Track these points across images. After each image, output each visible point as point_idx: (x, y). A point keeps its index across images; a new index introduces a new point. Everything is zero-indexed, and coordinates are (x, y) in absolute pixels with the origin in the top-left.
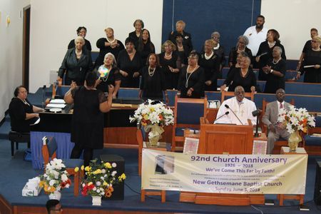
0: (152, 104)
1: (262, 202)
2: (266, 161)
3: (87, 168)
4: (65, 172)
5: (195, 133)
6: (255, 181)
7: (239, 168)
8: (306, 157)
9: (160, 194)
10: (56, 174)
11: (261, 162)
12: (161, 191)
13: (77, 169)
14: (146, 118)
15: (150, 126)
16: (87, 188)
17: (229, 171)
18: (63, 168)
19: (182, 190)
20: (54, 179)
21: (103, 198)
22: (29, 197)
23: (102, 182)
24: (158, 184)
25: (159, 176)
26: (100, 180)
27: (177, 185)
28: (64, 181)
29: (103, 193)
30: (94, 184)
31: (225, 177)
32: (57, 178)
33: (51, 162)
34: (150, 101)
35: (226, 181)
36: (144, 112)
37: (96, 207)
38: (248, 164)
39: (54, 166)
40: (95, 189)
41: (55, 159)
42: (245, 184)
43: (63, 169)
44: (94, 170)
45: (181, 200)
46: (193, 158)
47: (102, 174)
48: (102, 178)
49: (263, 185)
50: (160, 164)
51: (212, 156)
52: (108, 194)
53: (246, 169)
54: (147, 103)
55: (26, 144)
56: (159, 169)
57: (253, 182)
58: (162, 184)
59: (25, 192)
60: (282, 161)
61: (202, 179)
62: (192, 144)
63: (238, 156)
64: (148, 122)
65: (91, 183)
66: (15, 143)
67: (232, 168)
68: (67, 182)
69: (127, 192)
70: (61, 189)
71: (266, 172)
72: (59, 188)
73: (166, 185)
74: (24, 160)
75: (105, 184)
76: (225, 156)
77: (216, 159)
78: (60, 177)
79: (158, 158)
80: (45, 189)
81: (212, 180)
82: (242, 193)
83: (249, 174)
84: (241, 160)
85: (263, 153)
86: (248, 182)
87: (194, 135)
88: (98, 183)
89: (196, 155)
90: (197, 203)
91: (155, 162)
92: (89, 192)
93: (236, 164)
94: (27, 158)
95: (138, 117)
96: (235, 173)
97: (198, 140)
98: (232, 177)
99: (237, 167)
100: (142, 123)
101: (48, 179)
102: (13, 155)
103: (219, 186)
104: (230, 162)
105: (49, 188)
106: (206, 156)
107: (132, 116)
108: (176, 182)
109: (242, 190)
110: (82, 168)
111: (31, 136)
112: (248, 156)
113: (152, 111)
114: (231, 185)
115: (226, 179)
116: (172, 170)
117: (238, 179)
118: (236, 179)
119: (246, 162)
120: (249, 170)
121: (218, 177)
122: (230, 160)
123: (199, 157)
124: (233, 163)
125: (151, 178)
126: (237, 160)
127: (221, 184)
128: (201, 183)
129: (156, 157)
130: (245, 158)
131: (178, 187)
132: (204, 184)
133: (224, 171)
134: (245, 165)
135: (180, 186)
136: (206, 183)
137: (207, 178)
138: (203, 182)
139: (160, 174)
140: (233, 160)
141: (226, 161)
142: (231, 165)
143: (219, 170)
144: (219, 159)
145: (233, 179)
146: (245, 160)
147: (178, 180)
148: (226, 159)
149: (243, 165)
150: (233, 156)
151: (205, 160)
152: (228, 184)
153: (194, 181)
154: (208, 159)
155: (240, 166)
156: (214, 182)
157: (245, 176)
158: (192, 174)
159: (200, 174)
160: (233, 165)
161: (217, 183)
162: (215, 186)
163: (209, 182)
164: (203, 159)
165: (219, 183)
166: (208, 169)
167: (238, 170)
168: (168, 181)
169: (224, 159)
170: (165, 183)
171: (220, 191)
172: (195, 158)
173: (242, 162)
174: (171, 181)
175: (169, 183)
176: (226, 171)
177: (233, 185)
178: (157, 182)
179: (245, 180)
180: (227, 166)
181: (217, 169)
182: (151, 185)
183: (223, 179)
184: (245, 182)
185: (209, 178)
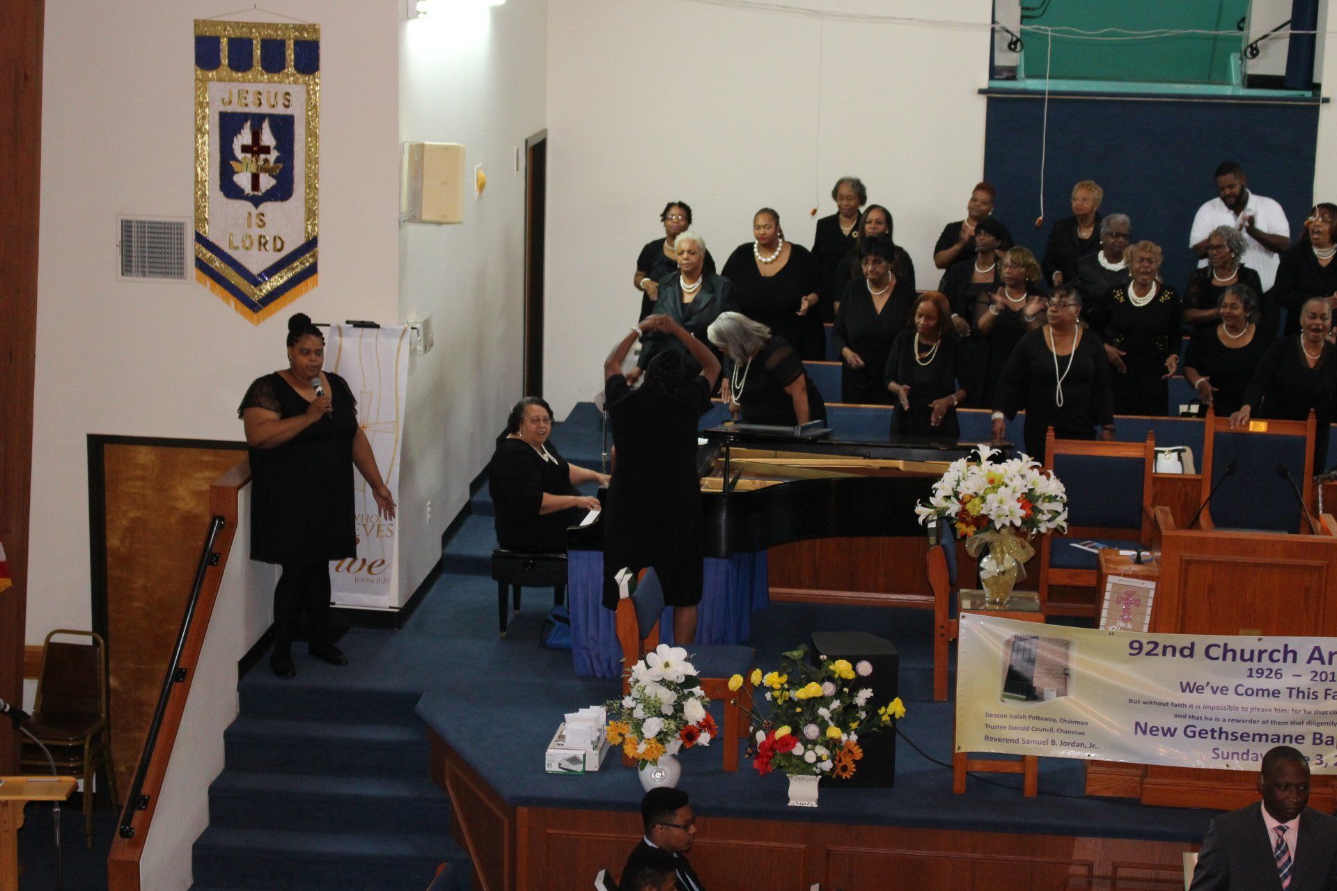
0: (996, 459)
3: (773, 679)
4: (697, 690)
5: (1138, 561)
7: (1294, 682)
9: (1017, 768)
10: (667, 697)
12: (1022, 758)
13: (736, 682)
14: (975, 509)
15: (987, 537)
16: (772, 749)
17: (1263, 692)
18: (688, 677)
19: (1094, 756)
20: (660, 714)
21: (827, 783)
22: (568, 776)
23: (823, 726)
24: (1013, 735)
25: (1017, 706)
26: (815, 719)
27: (1079, 739)
28: (692, 723)
29: (827, 765)
30: (797, 733)
31: (1247, 716)
32: (669, 711)
33: (651, 657)
34: (985, 451)
35: (1251, 729)
36: (966, 489)
37: (802, 813)
38: (1327, 668)
39: (658, 671)
40: (798, 750)
41: (663, 648)
42: (1318, 739)
43: (690, 681)
44: (795, 683)
45: (1088, 791)
46: (1136, 648)
47: (823, 701)
48: (823, 712)
50: (1021, 667)
51: (1202, 641)
52: (845, 768)
53: (1320, 688)
54: (976, 459)
55: (551, 590)
56: (1018, 685)
58: (1027, 735)
59: (556, 758)
61: (1167, 721)
62: (1129, 599)
63: (1294, 642)
64: (983, 523)
65: (784, 731)
66: (511, 587)
67: (1271, 684)
68: (705, 725)
69: (905, 761)
70: (682, 749)
72: (674, 745)
73: (1039, 737)
74: (544, 645)
75: (834, 732)
76: (1247, 642)
77: (1214, 652)
78: (679, 708)
79: (1013, 645)
80: (629, 750)
81: (1200, 725)
83: (1330, 705)
84: (1303, 656)
86: (1326, 731)
87: (1135, 568)
88: (812, 731)
89: (1145, 636)
90: (1145, 801)
91: (1001, 656)
92: (779, 760)
93: (1288, 668)
94: (555, 639)
95: (944, 504)
96: (1283, 703)
97: (1151, 585)
98: (1272, 715)
99: (1287, 681)
100: (961, 528)
101: (639, 713)
102: (503, 627)
103: (1225, 746)
104: (1265, 664)
105: (642, 747)
106: (1183, 640)
107: (926, 503)
108: (1074, 728)
110: (756, 676)
111: (571, 565)
112: (1328, 643)
113: (995, 484)
114: (1267, 741)
115: (1251, 721)
116: (1062, 687)
117: (1293, 723)
118: (1285, 723)
119: (1323, 663)
120: (1331, 690)
121: (1221, 714)
122: (1265, 656)
123: (1156, 645)
124: (1275, 666)
125: (988, 715)
126: (1290, 656)
127: (1231, 740)
128: (1160, 733)
129: (1008, 643)
130: (1317, 648)
131: (1082, 745)
132: (1172, 735)
133: (1242, 695)
134: (1319, 674)
135: (1088, 745)
136: (1180, 733)
137: (1185, 717)
138: (1169, 729)
139: (1022, 700)
140: (1276, 656)
141: (1251, 659)
142: (1269, 671)
143: (1224, 690)
144: (1225, 652)
145: (1273, 722)
146: (1316, 655)
147: (1083, 724)
148: (1252, 652)
149: (1312, 672)
150: (1273, 642)
151: (1178, 654)
152: (1257, 738)
153: (1137, 724)
154: (1187, 652)
155: (1300, 676)
156: (1209, 729)
157: (1317, 713)
158: (1131, 701)
159: (1160, 704)
160: (1276, 674)
161: (1216, 735)
162: (1209, 743)
163: (1191, 732)
164: (1169, 651)
165: (1224, 735)
166: (1188, 684)
167: (1294, 692)
168: (1048, 725)
169: (1243, 651)
170: (1037, 729)
171: (1227, 761)
172: (1141, 648)
173: (1309, 662)
174: (1056, 726)
175: (1052, 730)
176: (1250, 693)
177: (1275, 740)
178: (1011, 728)
179: (1318, 724)
180: (1253, 675)
181: (1218, 687)
182: (986, 738)
183: (1238, 721)
184: (1318, 733)
185: (1192, 717)
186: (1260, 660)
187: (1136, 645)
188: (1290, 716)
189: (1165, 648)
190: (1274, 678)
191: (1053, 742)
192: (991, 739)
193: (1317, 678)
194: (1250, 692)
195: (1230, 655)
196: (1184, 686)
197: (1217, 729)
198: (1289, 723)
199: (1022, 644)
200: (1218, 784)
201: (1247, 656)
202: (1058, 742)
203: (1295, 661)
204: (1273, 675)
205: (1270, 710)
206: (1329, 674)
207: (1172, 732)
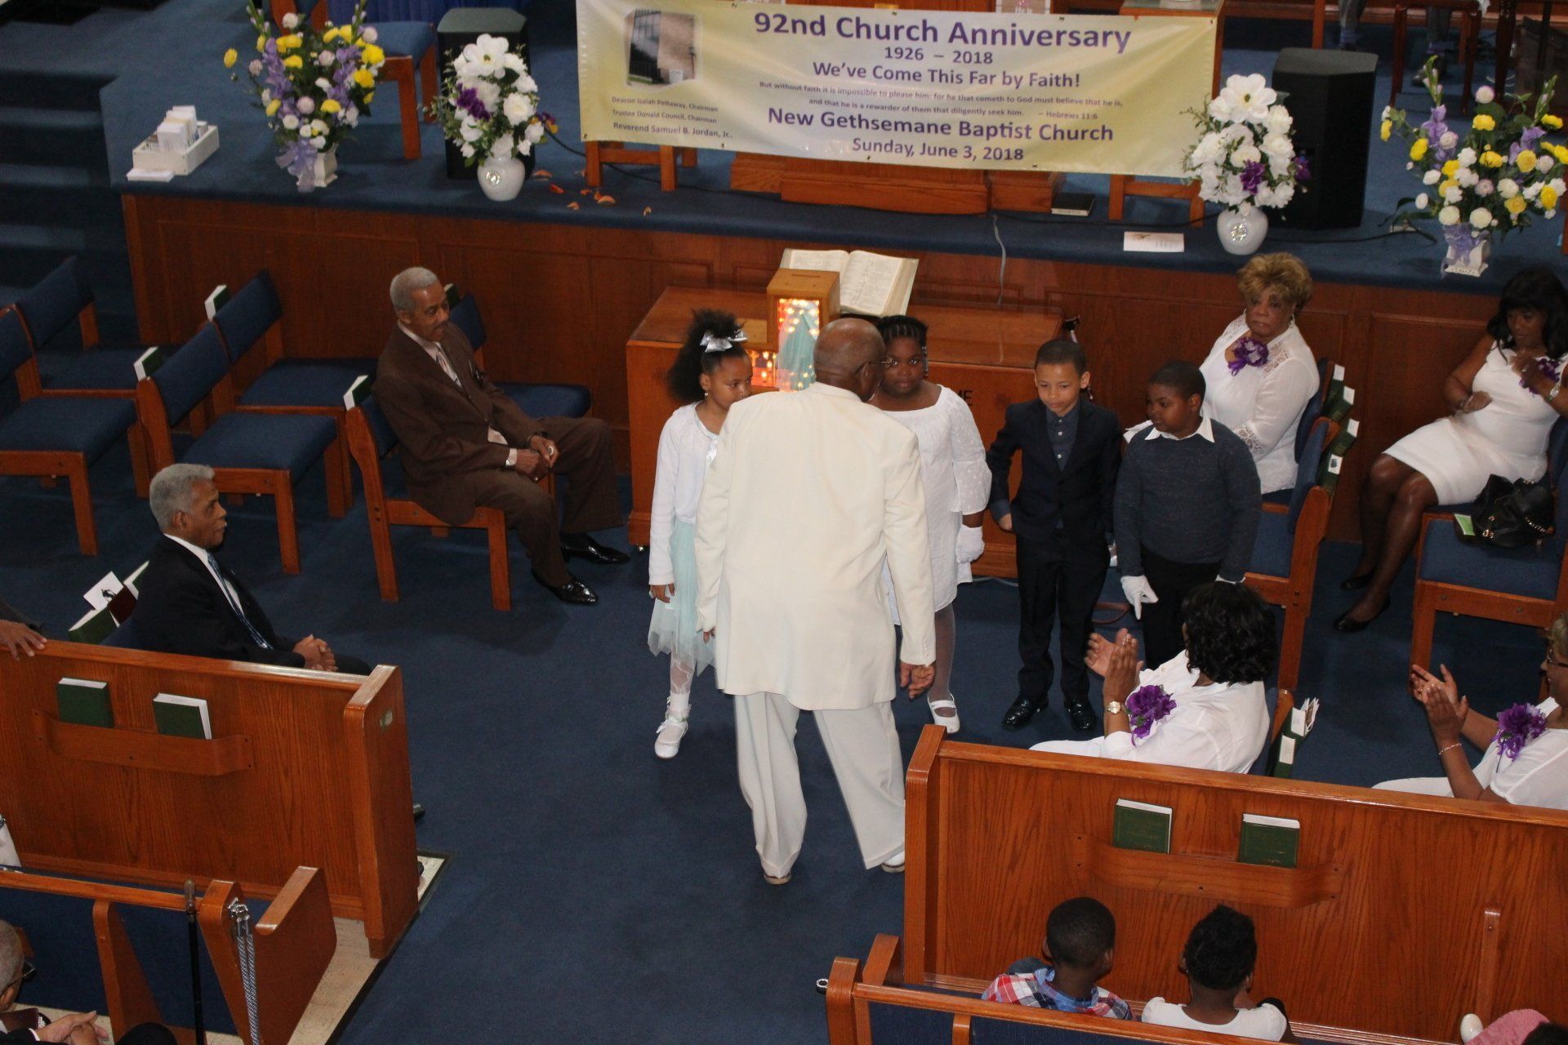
1: (1041, 201)
2: (1042, 38)
6: (1006, 120)
7: (936, 64)
8: (1208, 27)
9: (653, 159)
11: (1027, 43)
12: (656, 148)
17: (903, 74)
24: (642, 121)
25: (643, 90)
27: (712, 127)
31: (887, 101)
35: (893, 117)
38: (970, 47)
42: (965, 129)
45: (735, 186)
46: (763, 24)
49: (1035, 134)
50: (645, 45)
51: (832, 14)
53: (964, 70)
56: (643, 66)
57: (997, 121)
58: (660, 123)
60: (1112, 39)
61: (802, 106)
63: (933, 17)
67: (912, 66)
71: (1044, 83)
73: (670, 124)
76: (882, 16)
77: (847, 27)
79: (635, 20)
81: (839, 112)
82: (959, 163)
83: (976, 90)
84: (944, 33)
85: (1039, 10)
86: (974, 120)
89: (773, 9)
90: (785, 197)
91: (623, 33)
93: (928, 47)
96: (925, 87)
98: (913, 102)
99: (928, 62)
103: (868, 135)
104: (904, 42)
106: (811, 13)
108: (704, 113)
109: (952, 152)
112: (972, 20)
114: (910, 130)
115: (891, 108)
116: (689, 69)
117: (937, 110)
118: (928, 110)
119: (966, 41)
120: (976, 72)
121: (859, 99)
122: (903, 33)
123: (784, 20)
124: (914, 45)
125: (615, 100)
126: (930, 33)
127: (873, 128)
128: (796, 120)
129: (628, 19)
130: (958, 25)
131: (716, 133)
132: (809, 123)
133: (881, 78)
134: (962, 55)
135: (721, 133)
136: (817, 120)
137: (820, 102)
138: (805, 117)
139: (648, 83)
140: (915, 33)
141: (887, 36)
142: (908, 52)
143: (861, 73)
144: (858, 27)
145: (915, 109)
146: (958, 33)
147: (712, 110)
148: (888, 28)
149: (955, 52)
150: (912, 17)
151: (808, 30)
152: (899, 126)
153: (772, 111)
154: (818, 28)
155: (942, 56)
156: (848, 117)
157: (962, 98)
158: (762, 84)
159: (792, 88)
160: (916, 54)
161: (856, 123)
162: (850, 132)
163: (829, 119)
164: (799, 26)
165: (864, 123)
166: (822, 65)
167: (937, 75)
168: (677, 111)
169: (877, 27)
170: (668, 116)
171: (867, 153)
172: (768, 23)
173: (951, 40)
174: (687, 112)
175: (683, 117)
176: (891, 75)
177: (919, 130)
178: (641, 114)
179: (964, 112)
180: (891, 55)
181: (855, 69)
182: (615, 125)
183: (877, 107)
184: (965, 122)
185: (828, 103)
186: (897, 37)
187: (762, 19)
188: (931, 103)
189: (794, 23)
190: (915, 59)
191: (685, 131)
192: (620, 126)
193: (961, 59)
194: (889, 75)
195: (863, 31)
196: (818, 69)
197: (856, 116)
198: (932, 110)
199: (644, 20)
200: (861, 179)
201: (883, 33)
202: (690, 130)
203: (935, 39)
204: (913, 55)
205: (911, 95)
206: (973, 54)
207: (809, 120)
